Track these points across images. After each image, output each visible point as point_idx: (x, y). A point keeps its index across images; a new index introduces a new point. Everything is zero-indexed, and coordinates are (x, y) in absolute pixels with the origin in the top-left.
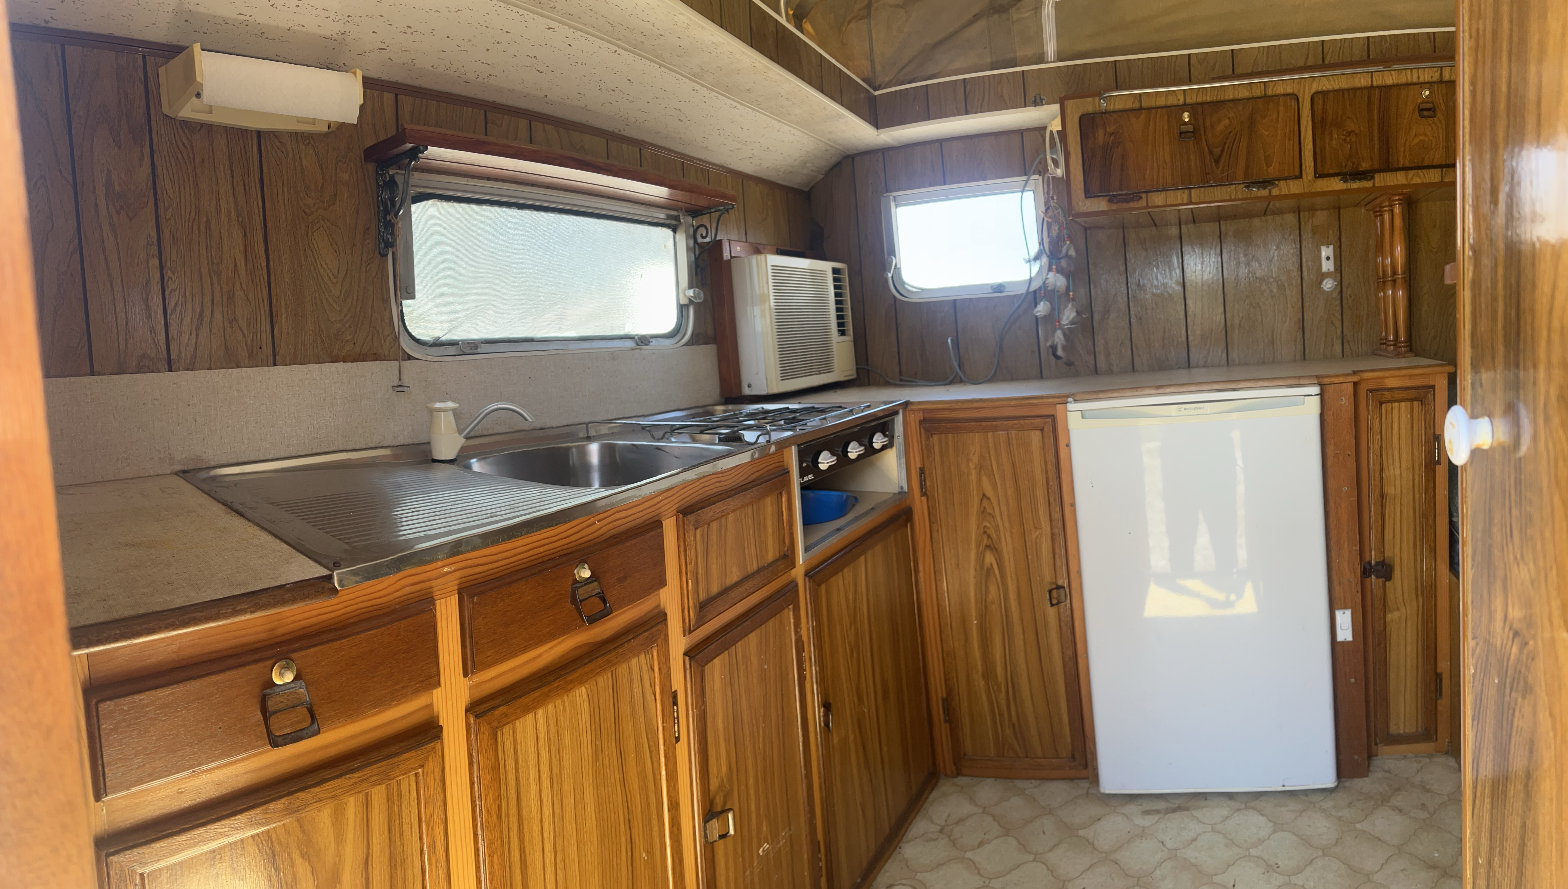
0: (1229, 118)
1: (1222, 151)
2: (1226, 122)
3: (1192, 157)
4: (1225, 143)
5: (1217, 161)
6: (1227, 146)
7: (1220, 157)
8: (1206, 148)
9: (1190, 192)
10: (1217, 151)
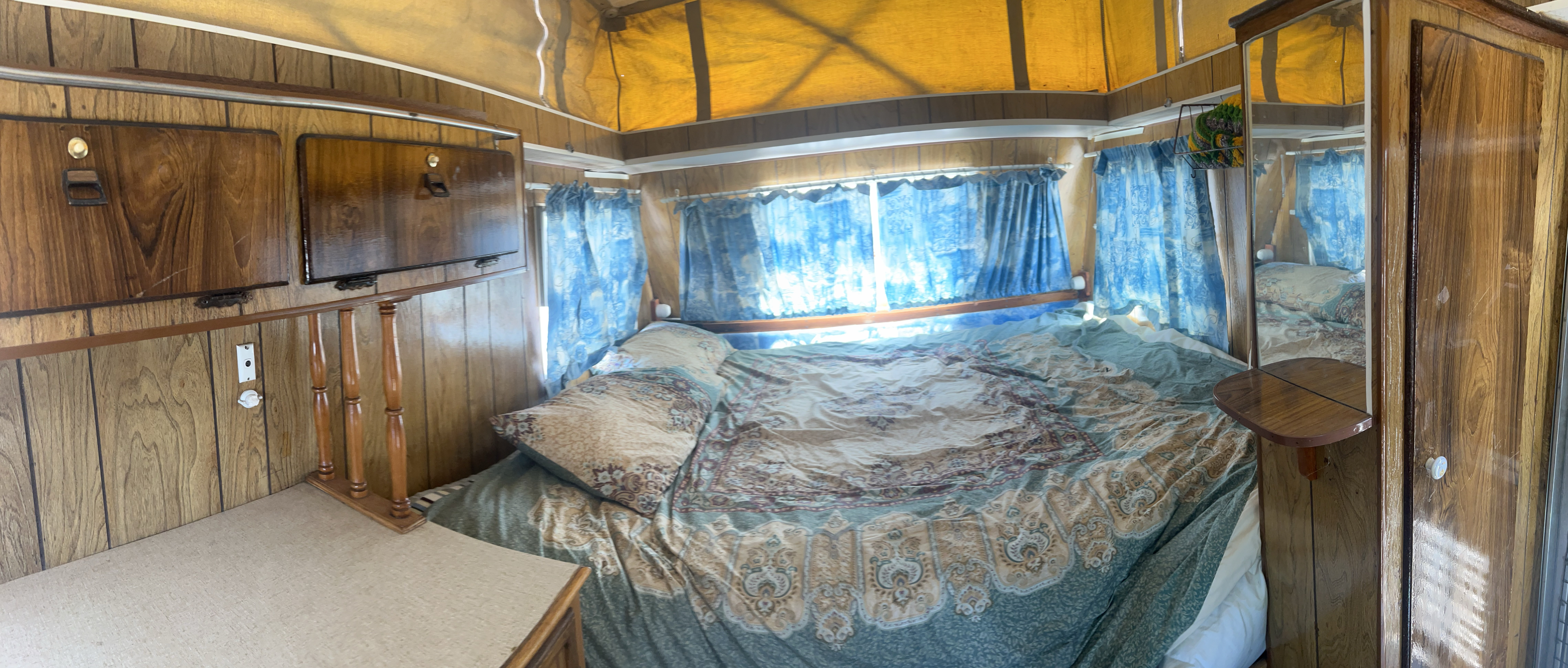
0: (169, 163)
1: (159, 230)
2: (164, 170)
3: (94, 240)
4: (164, 215)
5: (149, 252)
6: (167, 220)
7: (155, 241)
8: (125, 224)
9: (89, 315)
10: (147, 230)
